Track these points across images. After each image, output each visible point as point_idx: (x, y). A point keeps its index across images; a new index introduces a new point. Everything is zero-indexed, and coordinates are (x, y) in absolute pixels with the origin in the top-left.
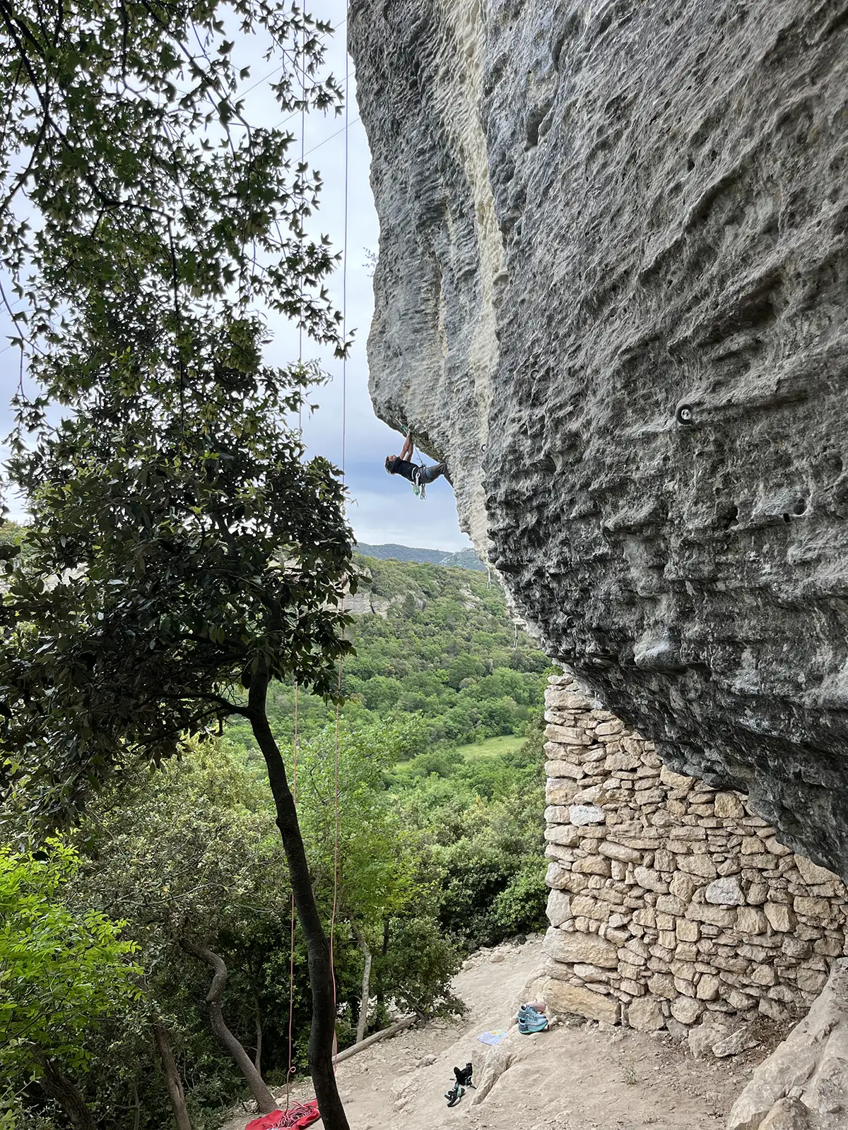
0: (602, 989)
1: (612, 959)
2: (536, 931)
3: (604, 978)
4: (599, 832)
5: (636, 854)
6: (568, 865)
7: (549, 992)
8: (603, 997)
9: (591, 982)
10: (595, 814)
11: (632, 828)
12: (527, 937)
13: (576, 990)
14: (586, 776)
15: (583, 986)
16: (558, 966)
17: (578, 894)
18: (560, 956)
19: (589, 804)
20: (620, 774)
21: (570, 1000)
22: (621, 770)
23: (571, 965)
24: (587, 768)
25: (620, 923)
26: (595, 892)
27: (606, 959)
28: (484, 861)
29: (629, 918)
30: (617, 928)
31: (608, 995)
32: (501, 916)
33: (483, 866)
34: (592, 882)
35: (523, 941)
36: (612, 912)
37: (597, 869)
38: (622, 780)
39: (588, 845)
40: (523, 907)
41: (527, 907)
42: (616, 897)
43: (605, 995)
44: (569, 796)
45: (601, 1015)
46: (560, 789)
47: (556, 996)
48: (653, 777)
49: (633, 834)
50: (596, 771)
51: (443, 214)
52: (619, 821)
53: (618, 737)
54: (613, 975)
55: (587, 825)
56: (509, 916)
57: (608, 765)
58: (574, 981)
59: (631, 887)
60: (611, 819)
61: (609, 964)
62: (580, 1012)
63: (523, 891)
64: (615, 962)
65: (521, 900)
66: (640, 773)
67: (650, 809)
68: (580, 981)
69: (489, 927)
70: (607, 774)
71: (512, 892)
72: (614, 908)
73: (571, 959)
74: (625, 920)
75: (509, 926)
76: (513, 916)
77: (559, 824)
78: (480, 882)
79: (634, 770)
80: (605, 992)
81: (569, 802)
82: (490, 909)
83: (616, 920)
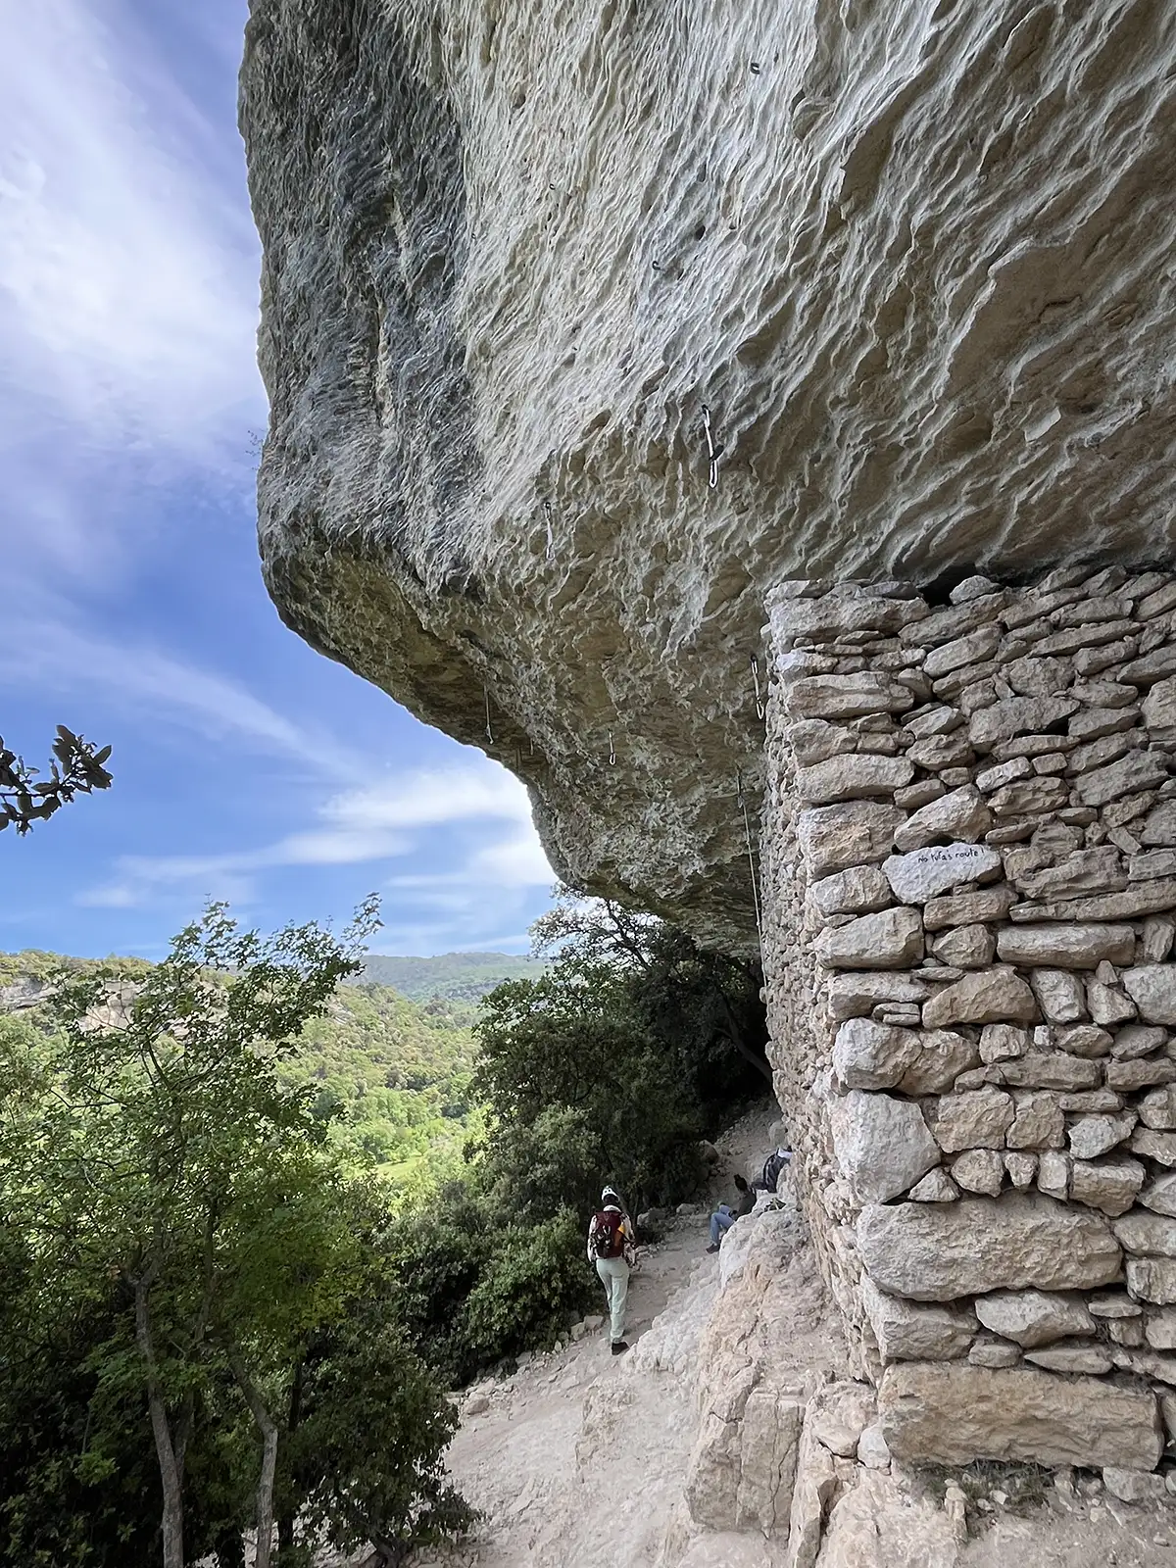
0: (1090, 1359)
1: (1104, 1257)
2: (532, 1347)
3: (1083, 1323)
4: (989, 903)
5: (1120, 934)
6: (907, 1014)
7: (904, 1407)
8: (1096, 1388)
9: (1043, 1345)
10: (971, 860)
11: (1094, 864)
12: (518, 1361)
13: (1000, 1381)
14: (921, 772)
15: (1021, 1362)
16: (924, 1317)
17: (948, 1088)
18: (930, 1282)
19: (943, 839)
20: (1023, 744)
21: (984, 1420)
22: (1025, 733)
23: (963, 1304)
24: (922, 754)
25: (1110, 1140)
26: (1008, 1069)
27: (1085, 1262)
28: (439, 1244)
29: (1131, 1120)
30: (1098, 1161)
31: (1112, 1375)
32: (475, 1330)
33: (438, 1253)
34: (994, 1043)
35: (512, 1369)
36: (1071, 1116)
37: (1002, 1003)
38: (1030, 757)
39: (963, 943)
40: (511, 1309)
41: (518, 1307)
42: (1078, 1070)
43: (1102, 1377)
44: (878, 838)
45: (1103, 1445)
46: (847, 824)
47: (934, 1415)
48: (1122, 728)
49: (1099, 880)
50: (949, 755)
51: (387, 216)
52: (1046, 858)
53: (990, 667)
54: (1114, 1307)
55: (947, 892)
56: (489, 1328)
57: (981, 729)
58: (985, 1351)
59: (1118, 1028)
60: (1018, 861)
61: (1095, 1274)
62: (1022, 1453)
63: (509, 1280)
64: (1111, 1266)
65: (506, 1298)
66: (1079, 727)
67: (1136, 806)
68: (1006, 1350)
69: (455, 1354)
70: (980, 758)
71: (490, 1288)
72: (1077, 1101)
73: (967, 1282)
74: (1125, 1127)
75: (490, 1347)
76: (497, 1327)
77: (861, 912)
78: (434, 1280)
79: (1060, 727)
80: (1105, 1366)
81: (881, 849)
82: (454, 1321)
83: (1094, 1134)
